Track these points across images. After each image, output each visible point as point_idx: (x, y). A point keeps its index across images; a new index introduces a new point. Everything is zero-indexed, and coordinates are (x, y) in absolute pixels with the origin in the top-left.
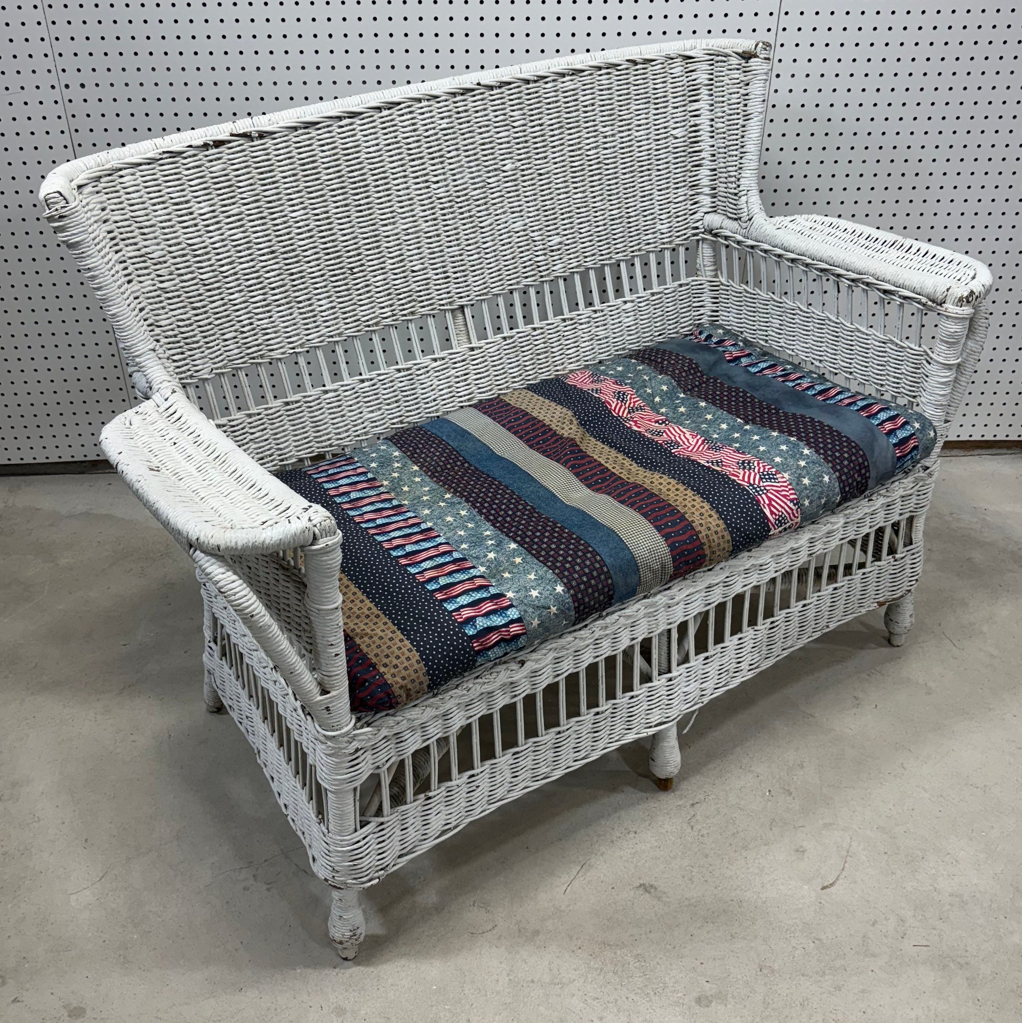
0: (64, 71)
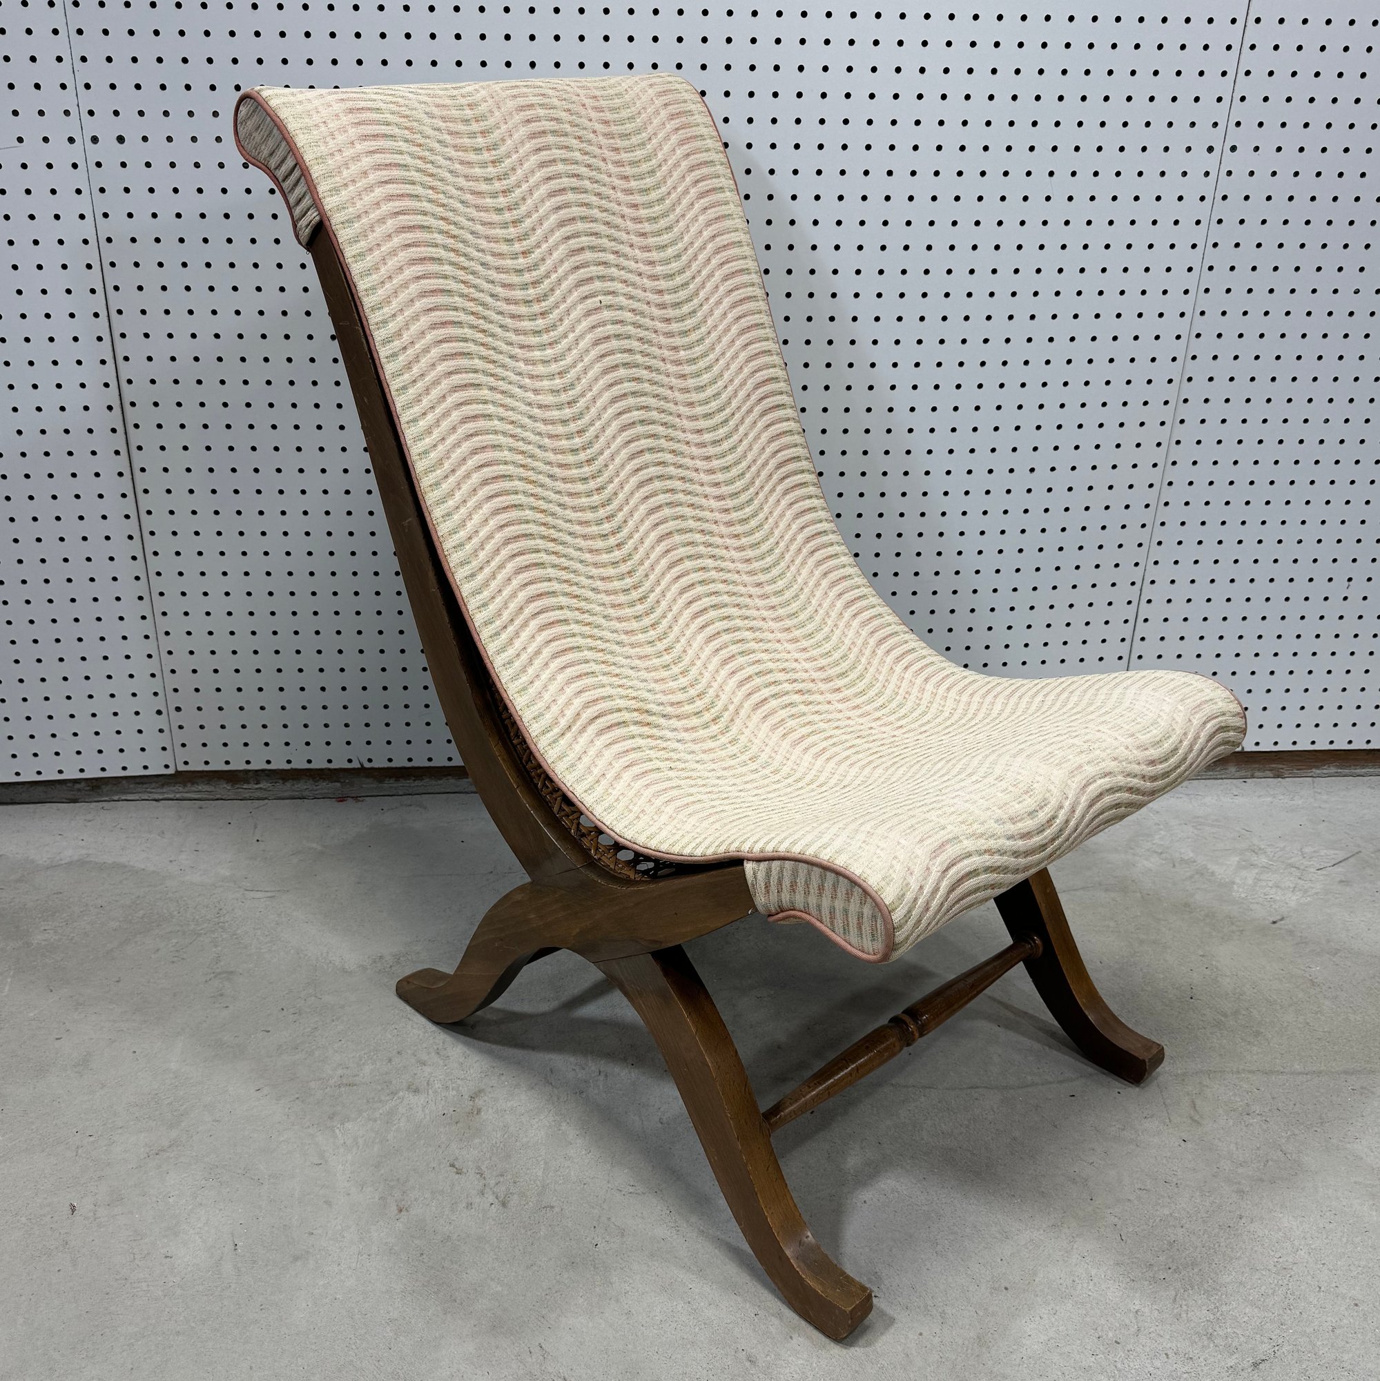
0: (91, 113)
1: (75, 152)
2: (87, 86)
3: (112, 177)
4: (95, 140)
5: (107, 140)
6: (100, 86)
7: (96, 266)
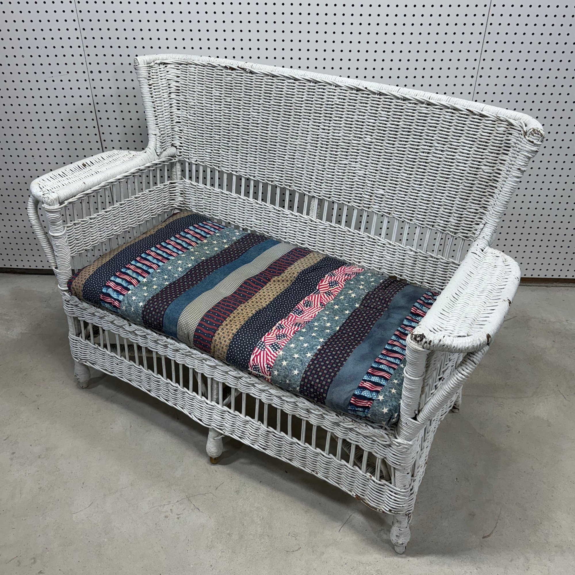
0: (90, 64)
1: (86, 76)
2: (89, 55)
3: (98, 84)
4: (92, 72)
5: (96, 72)
6: (92, 55)
7: (94, 112)
